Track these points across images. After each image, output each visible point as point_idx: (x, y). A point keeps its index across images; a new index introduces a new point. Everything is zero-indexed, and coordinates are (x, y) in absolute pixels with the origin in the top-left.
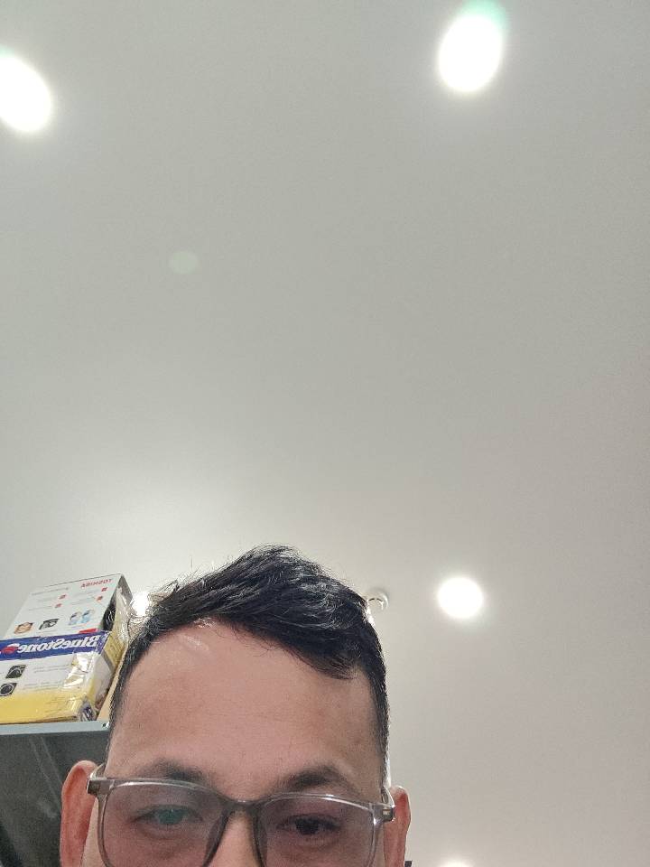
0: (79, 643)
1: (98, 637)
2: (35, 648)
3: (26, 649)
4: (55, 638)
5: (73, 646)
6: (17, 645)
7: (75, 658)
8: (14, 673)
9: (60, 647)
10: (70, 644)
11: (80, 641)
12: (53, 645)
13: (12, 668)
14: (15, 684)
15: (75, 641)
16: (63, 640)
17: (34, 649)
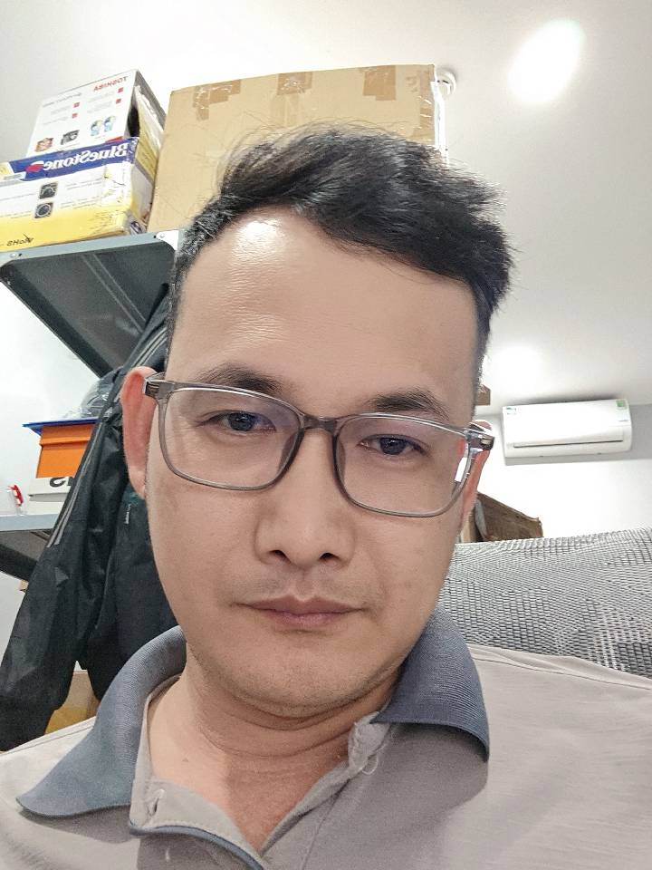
0: (107, 154)
1: (125, 145)
2: (61, 163)
3: (51, 165)
4: (79, 151)
5: (101, 157)
6: (41, 162)
7: (105, 170)
8: (47, 192)
9: (88, 160)
10: (98, 156)
11: (107, 152)
12: (79, 159)
13: (44, 187)
14: (51, 204)
15: (101, 152)
16: (89, 152)
17: (60, 166)
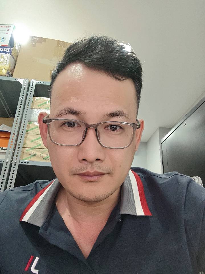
1: (9, 49)
7: (2, 55)
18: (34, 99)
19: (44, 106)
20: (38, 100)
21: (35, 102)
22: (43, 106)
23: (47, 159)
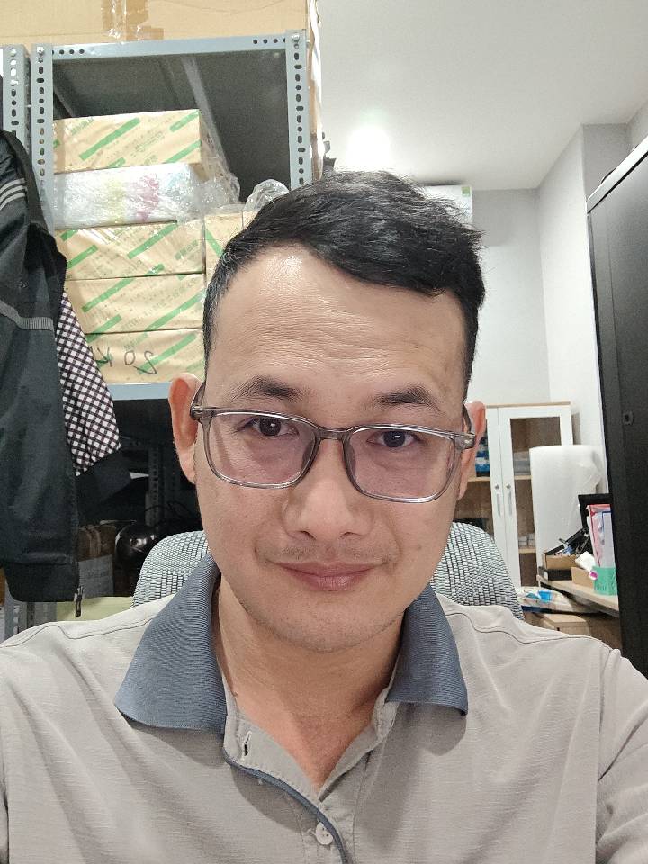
18: (60, 131)
19: (103, 156)
20: (74, 132)
21: (68, 144)
22: (99, 154)
23: (151, 370)
